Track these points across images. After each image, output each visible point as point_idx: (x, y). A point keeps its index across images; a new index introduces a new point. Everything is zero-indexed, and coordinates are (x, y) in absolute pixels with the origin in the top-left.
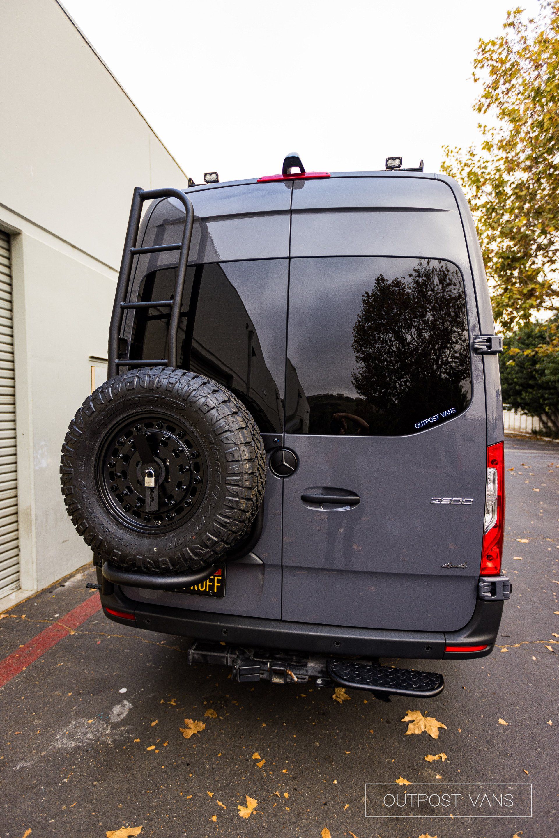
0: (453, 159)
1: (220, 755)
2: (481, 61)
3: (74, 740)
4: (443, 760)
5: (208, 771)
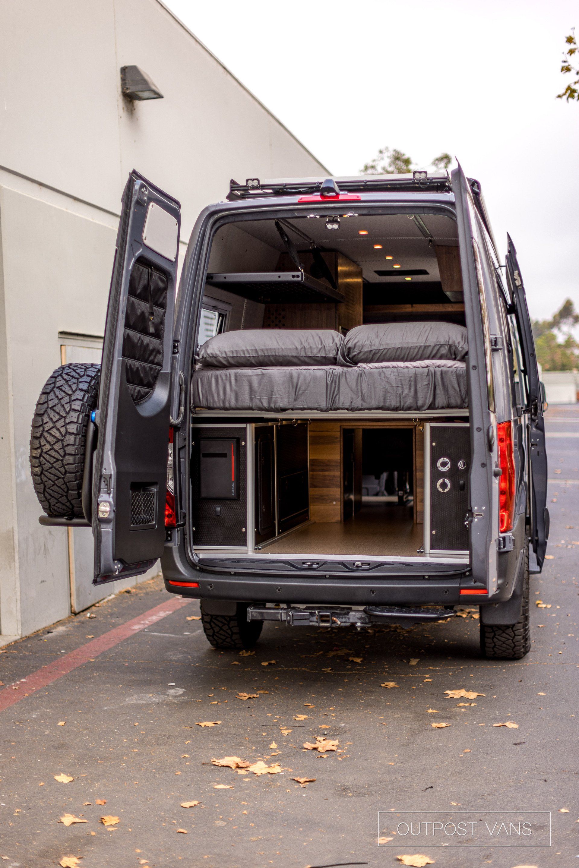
1: (275, 705)
3: (142, 701)
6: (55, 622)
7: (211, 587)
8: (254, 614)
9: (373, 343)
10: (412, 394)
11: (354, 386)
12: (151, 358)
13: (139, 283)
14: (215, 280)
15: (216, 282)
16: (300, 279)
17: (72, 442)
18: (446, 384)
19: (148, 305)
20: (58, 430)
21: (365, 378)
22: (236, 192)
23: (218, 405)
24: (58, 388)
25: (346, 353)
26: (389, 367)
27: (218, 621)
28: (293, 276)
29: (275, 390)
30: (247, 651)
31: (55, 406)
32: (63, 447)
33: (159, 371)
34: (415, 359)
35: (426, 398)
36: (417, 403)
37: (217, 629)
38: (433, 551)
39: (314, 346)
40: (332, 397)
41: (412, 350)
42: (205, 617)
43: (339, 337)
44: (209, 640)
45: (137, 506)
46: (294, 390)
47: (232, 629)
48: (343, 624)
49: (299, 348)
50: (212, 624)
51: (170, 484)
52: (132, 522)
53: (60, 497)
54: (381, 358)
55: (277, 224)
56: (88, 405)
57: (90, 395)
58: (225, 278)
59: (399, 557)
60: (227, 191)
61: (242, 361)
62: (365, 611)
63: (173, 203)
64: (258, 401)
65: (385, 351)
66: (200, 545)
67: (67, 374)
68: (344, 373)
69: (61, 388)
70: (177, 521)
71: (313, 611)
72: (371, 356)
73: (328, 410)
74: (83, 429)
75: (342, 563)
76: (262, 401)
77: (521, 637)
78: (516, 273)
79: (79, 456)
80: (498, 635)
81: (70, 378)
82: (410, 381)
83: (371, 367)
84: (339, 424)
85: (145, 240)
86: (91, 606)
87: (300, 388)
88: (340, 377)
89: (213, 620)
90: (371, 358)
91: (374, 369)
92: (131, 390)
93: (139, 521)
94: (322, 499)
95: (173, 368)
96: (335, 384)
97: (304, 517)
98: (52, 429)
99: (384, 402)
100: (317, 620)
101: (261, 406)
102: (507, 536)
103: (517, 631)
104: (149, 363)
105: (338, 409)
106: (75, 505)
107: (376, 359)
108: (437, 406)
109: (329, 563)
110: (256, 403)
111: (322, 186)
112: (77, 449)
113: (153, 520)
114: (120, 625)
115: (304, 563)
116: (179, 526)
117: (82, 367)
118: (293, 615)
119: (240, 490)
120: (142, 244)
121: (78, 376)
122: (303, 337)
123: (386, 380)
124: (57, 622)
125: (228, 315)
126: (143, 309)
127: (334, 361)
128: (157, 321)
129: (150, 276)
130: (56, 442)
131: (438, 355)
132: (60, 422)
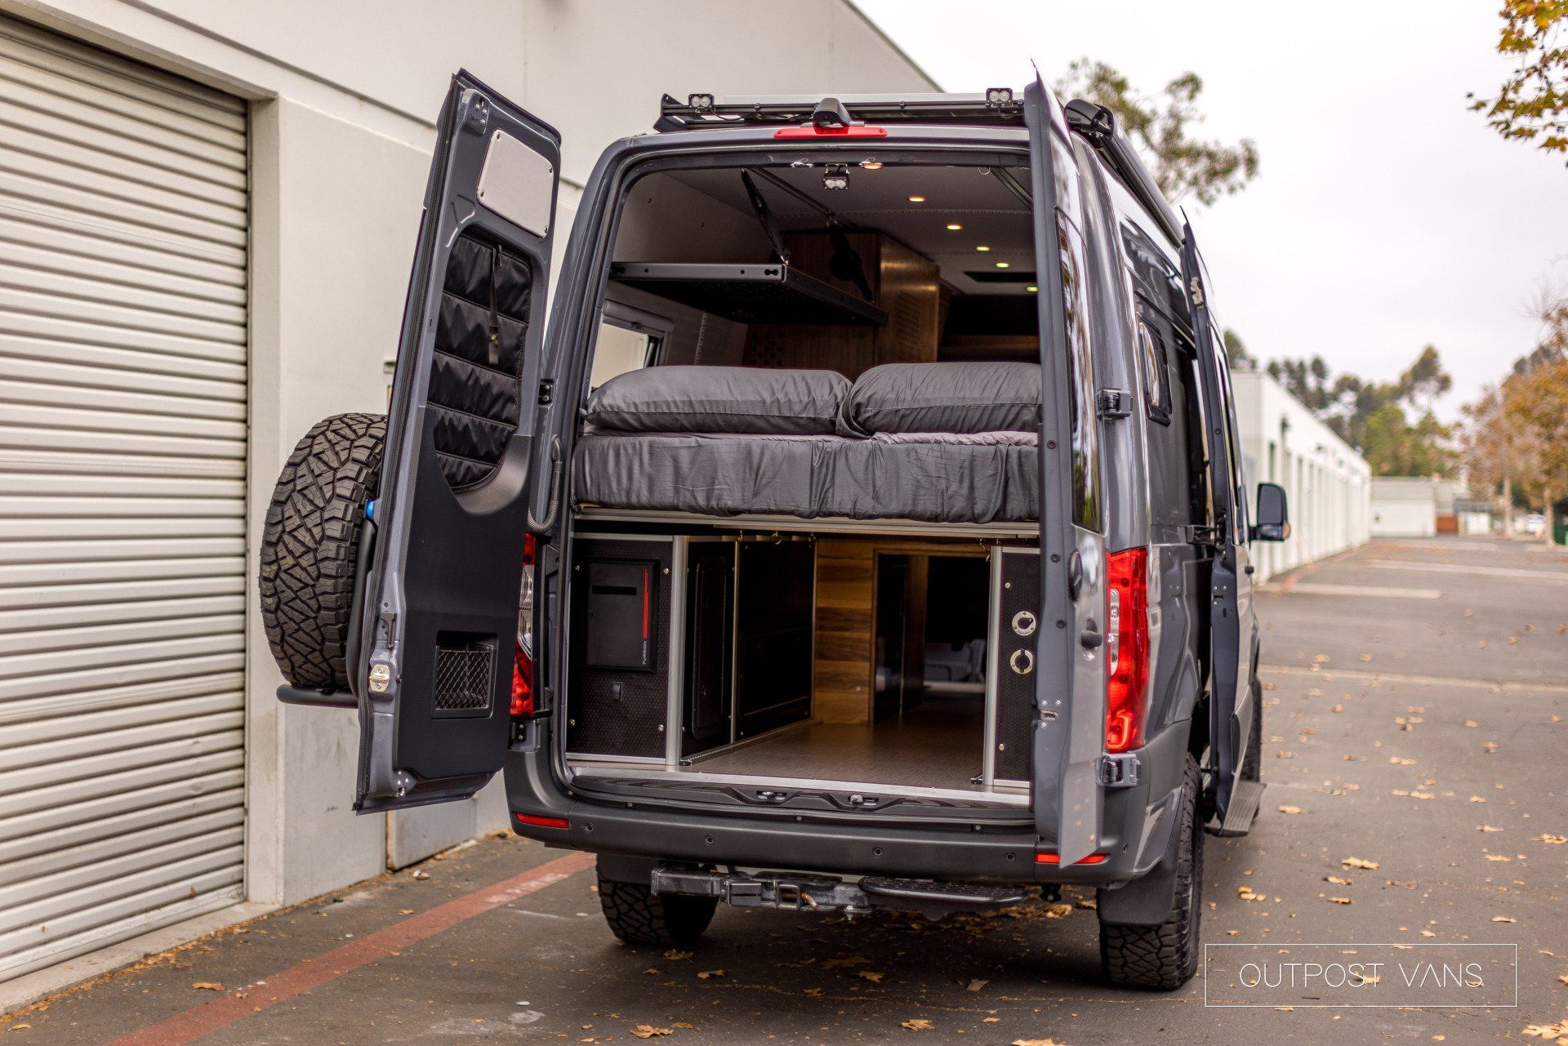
6: (352, 882)
7: (590, 828)
8: (665, 882)
9: (902, 396)
10: (965, 491)
11: (860, 474)
12: (494, 410)
13: (471, 273)
14: (630, 274)
15: (634, 278)
16: (779, 277)
17: (332, 554)
18: (1027, 477)
19: (489, 313)
20: (309, 530)
21: (882, 460)
22: (675, 117)
23: (618, 500)
24: (315, 455)
25: (852, 413)
26: (928, 442)
27: (626, 892)
28: (768, 272)
29: (720, 476)
30: (679, 952)
31: (306, 488)
32: (317, 562)
33: (511, 433)
34: (976, 429)
35: (989, 500)
36: (972, 509)
37: (624, 908)
38: (998, 782)
39: (796, 400)
40: (822, 490)
41: (970, 413)
42: (603, 884)
43: (843, 384)
44: (612, 928)
45: (452, 674)
46: (753, 477)
47: (652, 909)
48: (822, 908)
49: (768, 401)
50: (616, 898)
51: (526, 639)
52: (439, 703)
53: (310, 653)
54: (916, 425)
55: (745, 176)
56: (366, 488)
57: (370, 471)
58: (646, 271)
59: (933, 789)
60: (657, 115)
61: (666, 420)
62: (860, 885)
63: (544, 130)
64: (688, 495)
65: (923, 412)
66: (583, 752)
67: (334, 431)
68: (843, 450)
69: (321, 456)
70: (537, 706)
71: (769, 881)
72: (897, 419)
73: (813, 515)
74: (353, 531)
75: (828, 796)
76: (696, 494)
77: (1173, 948)
78: (1195, 280)
79: (344, 579)
80: (1132, 944)
81: (339, 438)
82: (961, 467)
83: (897, 440)
84: (872, 546)
85: (482, 195)
86: (427, 859)
87: (764, 474)
88: (837, 456)
89: (618, 891)
90: (896, 424)
91: (901, 443)
92: (452, 466)
93: (462, 701)
94: (836, 681)
95: (539, 428)
96: (827, 469)
97: (803, 710)
98: (299, 530)
99: (914, 504)
100: (774, 898)
101: (694, 503)
102: (1126, 758)
103: (1165, 938)
104: (490, 418)
105: (830, 514)
106: (336, 668)
107: (906, 426)
108: (1009, 516)
109: (804, 794)
110: (686, 498)
111: (817, 109)
112: (340, 566)
113: (484, 702)
114: (468, 893)
115: (760, 793)
116: (541, 715)
117: (364, 420)
118: (730, 886)
119: (656, 655)
120: (477, 204)
121: (353, 436)
122: (777, 381)
123: (919, 465)
124: (356, 884)
125: (665, 340)
126: (480, 320)
127: (830, 428)
128: (508, 342)
129: (495, 261)
130: (304, 553)
131: (1019, 423)
132: (313, 517)
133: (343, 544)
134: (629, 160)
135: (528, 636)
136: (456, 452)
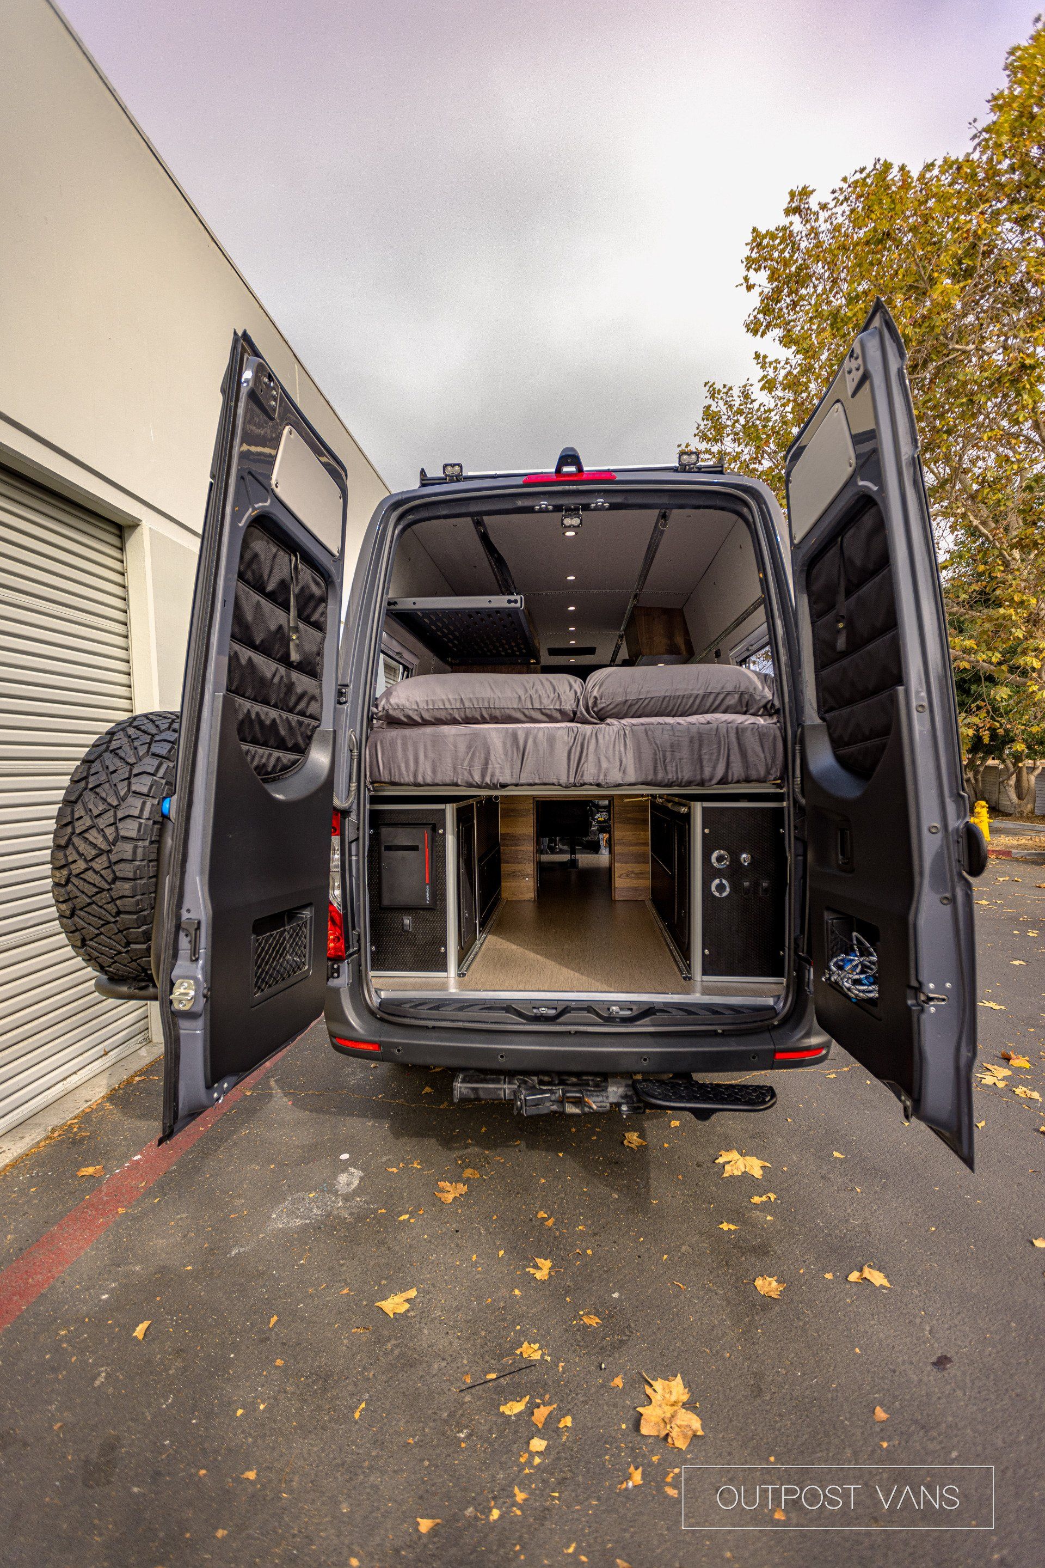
0: (721, 403)
1: (495, 1217)
2: (754, 261)
3: (297, 1218)
4: (772, 1200)
5: (485, 1236)
7: (399, 1050)
8: (464, 1091)
9: (630, 690)
10: (695, 762)
11: (608, 752)
12: (299, 707)
13: (270, 572)
14: (401, 607)
16: (518, 605)
17: (128, 856)
18: (745, 747)
19: (290, 617)
20: (101, 831)
23: (406, 779)
24: (112, 752)
25: (590, 704)
28: (509, 602)
29: (492, 757)
31: (99, 785)
32: (111, 864)
33: (314, 727)
34: (690, 713)
35: (715, 768)
36: (701, 775)
38: (705, 980)
39: (544, 695)
40: (576, 767)
43: (578, 683)
46: (520, 757)
48: (601, 1106)
49: (523, 697)
51: (336, 894)
53: (117, 955)
54: (639, 713)
58: (414, 604)
61: (442, 715)
62: (627, 1086)
64: (466, 773)
65: (647, 701)
66: (382, 970)
67: (136, 728)
68: (593, 734)
69: (118, 751)
70: (348, 948)
72: (626, 708)
73: (570, 785)
74: (152, 830)
75: (592, 1009)
76: (473, 773)
79: (145, 881)
81: (140, 734)
82: (690, 742)
85: (276, 486)
87: (528, 754)
90: (624, 712)
91: (637, 726)
95: (337, 725)
98: (90, 831)
99: (655, 775)
101: (470, 779)
104: (297, 715)
105: (583, 785)
107: (632, 714)
108: (731, 778)
109: (573, 1008)
110: (463, 777)
112: (138, 867)
113: (304, 964)
115: (534, 1008)
116: (351, 954)
118: (525, 1096)
119: (437, 895)
120: (271, 494)
122: (528, 681)
125: (414, 671)
126: (282, 622)
127: (574, 717)
128: (309, 646)
129: (294, 569)
130: (97, 856)
131: (723, 707)
132: (105, 816)
133: (140, 843)
134: (401, 510)
135: (337, 892)
136: (265, 744)
